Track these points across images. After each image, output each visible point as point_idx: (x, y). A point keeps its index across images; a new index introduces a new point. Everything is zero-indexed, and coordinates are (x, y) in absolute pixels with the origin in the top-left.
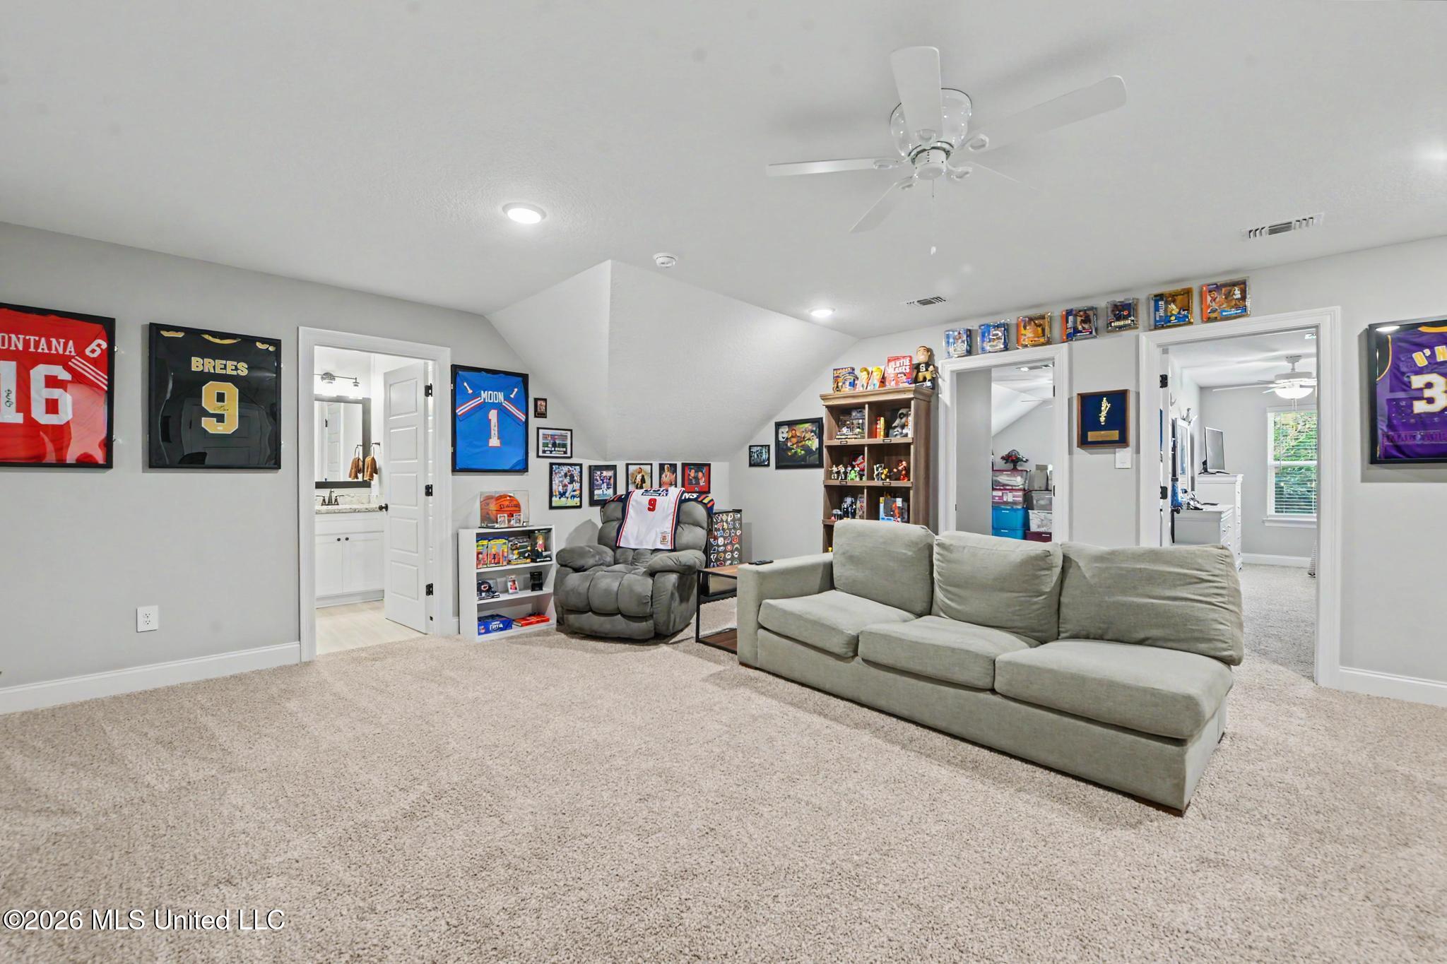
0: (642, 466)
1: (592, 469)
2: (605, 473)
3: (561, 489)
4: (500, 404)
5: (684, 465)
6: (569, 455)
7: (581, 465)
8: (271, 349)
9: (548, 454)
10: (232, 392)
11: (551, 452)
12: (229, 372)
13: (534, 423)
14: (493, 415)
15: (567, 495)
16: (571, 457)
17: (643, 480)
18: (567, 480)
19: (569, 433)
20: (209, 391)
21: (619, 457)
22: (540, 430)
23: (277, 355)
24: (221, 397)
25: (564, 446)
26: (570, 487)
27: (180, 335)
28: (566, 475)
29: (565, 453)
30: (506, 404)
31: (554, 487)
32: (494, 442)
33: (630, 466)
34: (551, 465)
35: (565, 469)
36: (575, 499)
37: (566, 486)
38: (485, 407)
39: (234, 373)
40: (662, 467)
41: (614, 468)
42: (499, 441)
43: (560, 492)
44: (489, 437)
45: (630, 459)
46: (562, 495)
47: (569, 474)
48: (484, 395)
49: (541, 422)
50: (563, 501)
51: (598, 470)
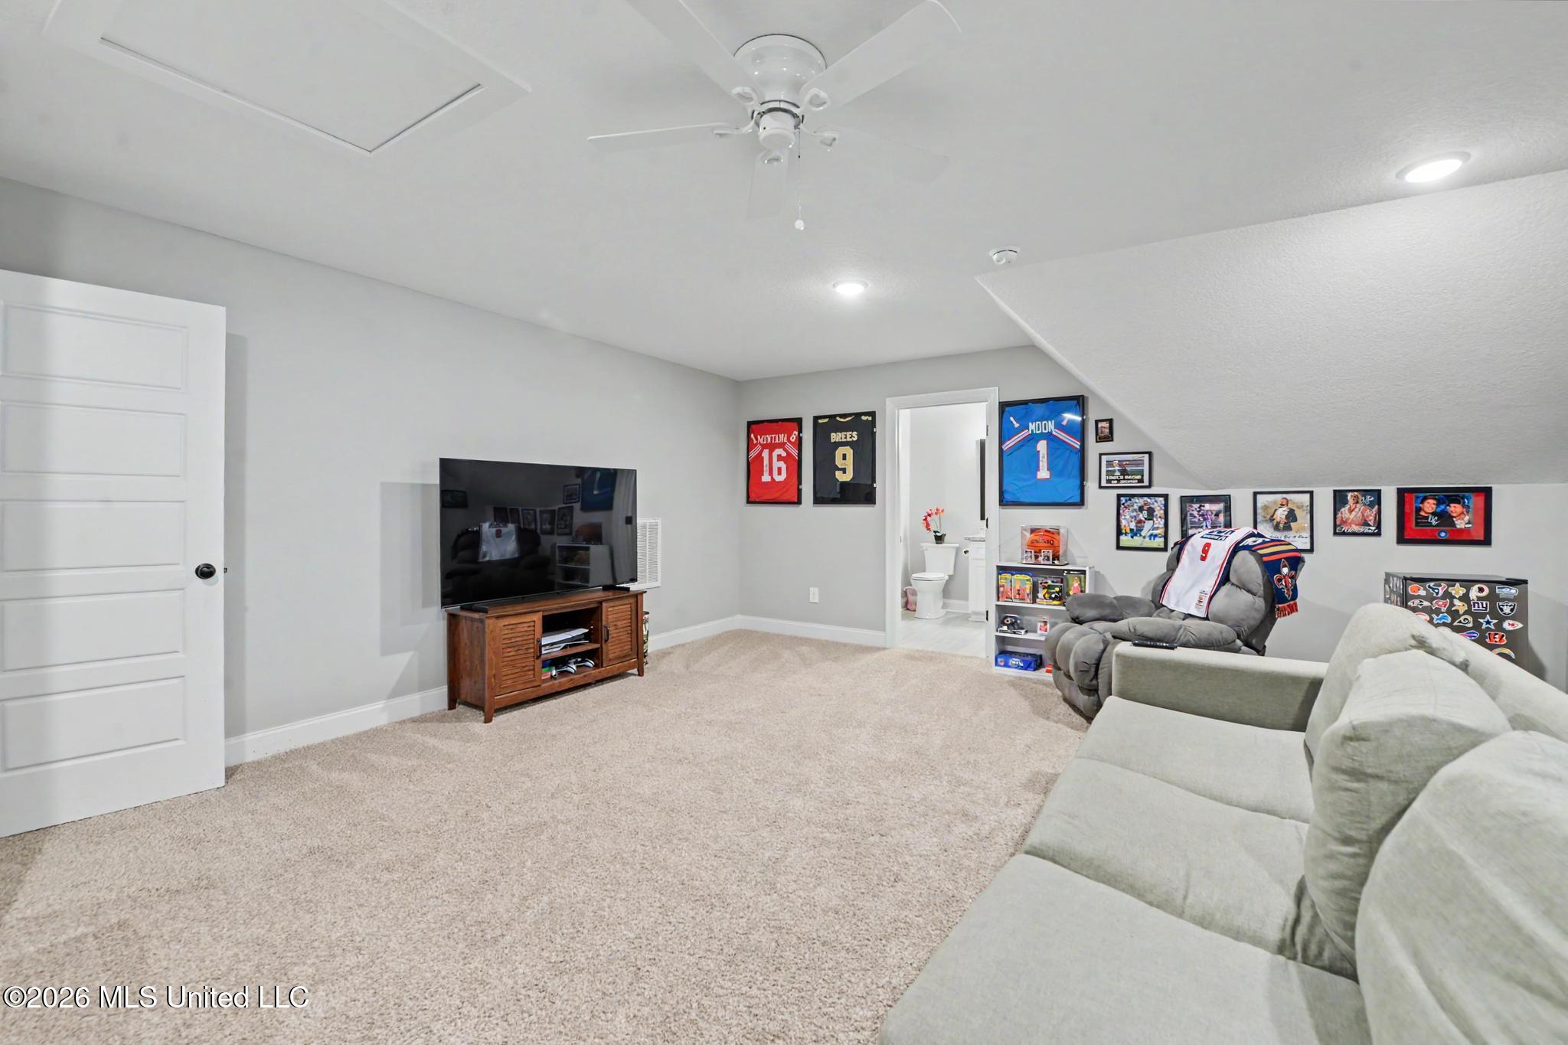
0: (1288, 496)
1: (1185, 501)
2: (1207, 506)
3: (1133, 525)
4: (1050, 434)
5: (1402, 493)
6: (1146, 483)
7: (1166, 497)
8: (870, 418)
9: (1114, 484)
10: (848, 451)
11: (1119, 481)
12: (849, 439)
13: (1094, 448)
14: (1042, 446)
15: (1143, 533)
16: (1150, 486)
17: (1292, 516)
18: (1142, 516)
19: (1146, 456)
20: (840, 452)
21: (1239, 483)
22: (1103, 457)
23: (873, 423)
24: (844, 457)
25: (1141, 473)
26: (1148, 525)
27: (826, 420)
28: (1141, 509)
29: (1140, 481)
30: (1056, 433)
31: (1124, 523)
32: (1043, 473)
33: (1258, 496)
34: (1119, 496)
35: (1140, 502)
36: (1157, 539)
37: (1140, 521)
38: (1033, 438)
39: (851, 440)
40: (1340, 498)
41: (1226, 500)
42: (1048, 472)
43: (1132, 530)
44: (1038, 469)
45: (1261, 486)
46: (1135, 533)
47: (1145, 508)
48: (1032, 426)
49: (1106, 447)
50: (1137, 541)
51: (1196, 503)
